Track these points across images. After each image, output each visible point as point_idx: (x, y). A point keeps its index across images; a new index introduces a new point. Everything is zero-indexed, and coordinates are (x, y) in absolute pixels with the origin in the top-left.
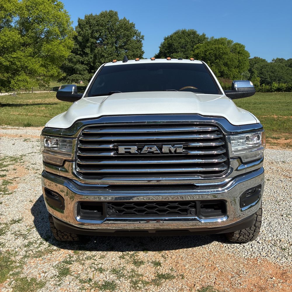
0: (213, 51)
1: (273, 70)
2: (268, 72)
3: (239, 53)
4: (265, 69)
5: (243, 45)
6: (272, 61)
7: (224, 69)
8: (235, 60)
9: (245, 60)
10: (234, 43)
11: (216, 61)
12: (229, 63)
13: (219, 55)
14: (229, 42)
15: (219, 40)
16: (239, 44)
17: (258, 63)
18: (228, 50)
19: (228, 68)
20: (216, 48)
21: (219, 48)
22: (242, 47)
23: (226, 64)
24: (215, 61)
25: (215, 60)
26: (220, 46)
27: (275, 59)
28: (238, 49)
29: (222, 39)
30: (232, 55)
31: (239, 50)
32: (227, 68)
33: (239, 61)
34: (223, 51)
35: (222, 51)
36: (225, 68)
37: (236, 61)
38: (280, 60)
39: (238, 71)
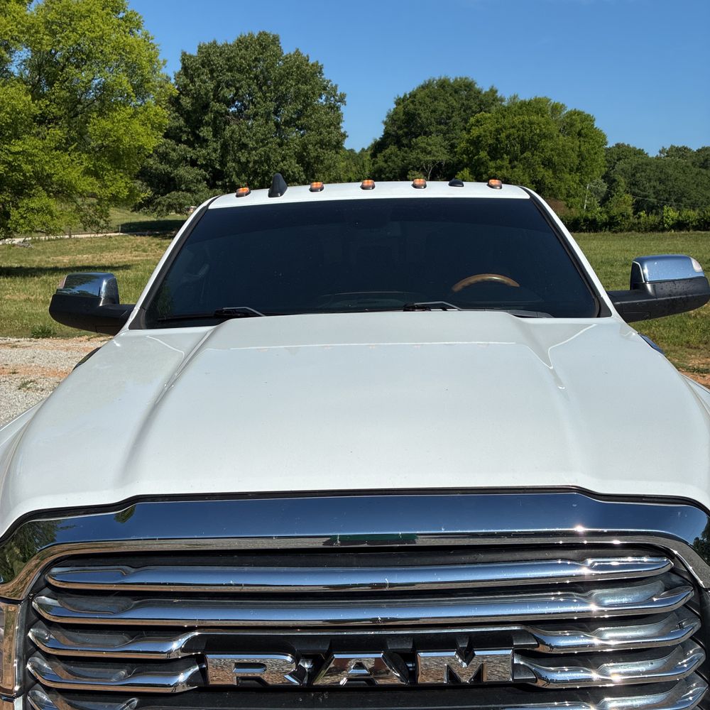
0: (518, 131)
1: (663, 177)
2: (650, 180)
3: (580, 134)
4: (643, 174)
5: (589, 115)
6: (660, 152)
7: (544, 175)
8: (570, 152)
9: (596, 153)
10: (569, 109)
11: (525, 155)
12: (556, 159)
13: (531, 140)
14: (556, 109)
15: (530, 103)
16: (579, 113)
17: (624, 159)
18: (554, 129)
19: (554, 172)
20: (523, 122)
21: (531, 123)
22: (587, 119)
23: (548, 163)
24: (522, 156)
25: (522, 153)
26: (534, 118)
27: (667, 147)
28: (579, 126)
29: (538, 101)
30: (562, 140)
31: (580, 128)
32: (551, 172)
33: (580, 155)
34: (540, 130)
35: (538, 131)
36: (546, 173)
37: (574, 155)
38: (678, 150)
39: (577, 179)
